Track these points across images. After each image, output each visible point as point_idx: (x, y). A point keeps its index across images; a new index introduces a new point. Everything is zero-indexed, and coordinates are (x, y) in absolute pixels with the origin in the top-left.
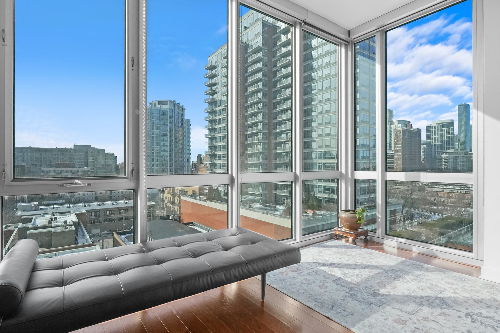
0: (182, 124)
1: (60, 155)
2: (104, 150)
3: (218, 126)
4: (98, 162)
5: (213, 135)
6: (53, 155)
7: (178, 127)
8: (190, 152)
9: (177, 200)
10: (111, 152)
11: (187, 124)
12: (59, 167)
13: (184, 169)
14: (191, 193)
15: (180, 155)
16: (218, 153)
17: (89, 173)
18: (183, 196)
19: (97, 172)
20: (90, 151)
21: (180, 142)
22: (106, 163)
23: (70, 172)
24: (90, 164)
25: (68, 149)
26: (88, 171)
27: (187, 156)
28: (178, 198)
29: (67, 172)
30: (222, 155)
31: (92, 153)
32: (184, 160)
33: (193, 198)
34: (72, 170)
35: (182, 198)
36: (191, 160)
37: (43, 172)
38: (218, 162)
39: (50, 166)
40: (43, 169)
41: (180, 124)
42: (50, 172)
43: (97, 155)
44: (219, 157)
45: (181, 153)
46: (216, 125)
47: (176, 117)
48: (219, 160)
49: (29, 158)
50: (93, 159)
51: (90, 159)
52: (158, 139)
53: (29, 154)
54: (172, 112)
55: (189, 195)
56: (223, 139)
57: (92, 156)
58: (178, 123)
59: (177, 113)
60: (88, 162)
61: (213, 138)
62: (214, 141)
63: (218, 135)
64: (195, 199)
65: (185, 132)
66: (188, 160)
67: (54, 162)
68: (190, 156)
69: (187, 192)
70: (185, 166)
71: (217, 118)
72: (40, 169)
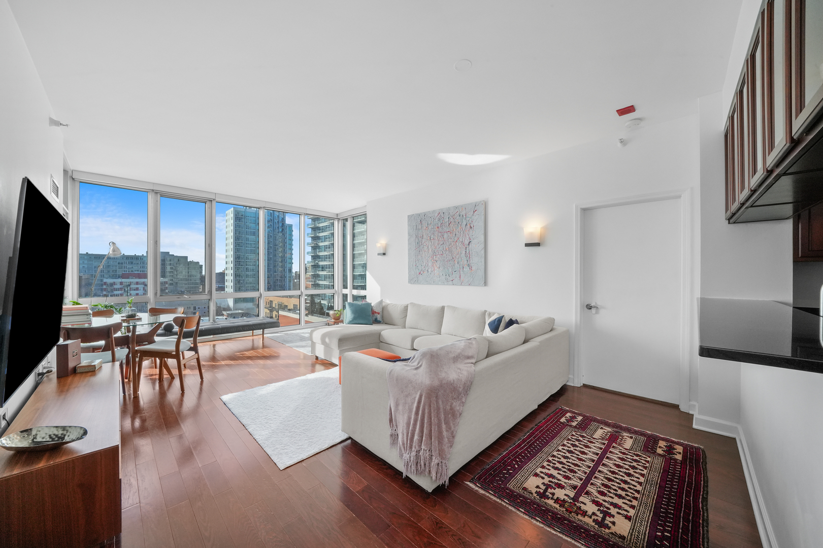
0: (283, 229)
1: (129, 263)
2: (186, 258)
3: (321, 234)
4: (178, 272)
5: (317, 244)
6: (119, 263)
7: (278, 232)
8: (292, 261)
9: (276, 315)
10: (195, 261)
11: (289, 229)
12: (128, 278)
13: (284, 281)
14: (292, 307)
15: (280, 264)
16: (321, 263)
17: (167, 286)
18: (282, 311)
19: (177, 283)
20: (168, 259)
21: (280, 250)
22: (188, 273)
23: (142, 284)
24: (168, 274)
25: (139, 256)
26: (166, 283)
27: (288, 266)
28: (277, 314)
29: (137, 283)
30: (326, 265)
31: (170, 261)
32: (284, 271)
33: (293, 313)
34: (144, 282)
35: (281, 313)
36: (294, 271)
37: (105, 283)
38: (321, 273)
39: (115, 276)
40: (105, 280)
41: (280, 230)
42: (114, 283)
43: (177, 264)
44: (323, 268)
45: (282, 262)
46: (320, 232)
47: (275, 221)
48: (322, 270)
49: (86, 266)
50: (171, 268)
51: (168, 268)
52: (254, 246)
53: (86, 262)
54: (271, 216)
55: (289, 310)
56: (327, 248)
57: (170, 265)
58: (278, 228)
59: (277, 217)
60: (165, 272)
61: (316, 247)
62: (318, 250)
63: (321, 244)
64: (295, 313)
65: (286, 238)
66: (290, 270)
67: (120, 272)
68: (292, 266)
69: (287, 306)
70: (286, 277)
71: (321, 225)
72: (102, 280)
